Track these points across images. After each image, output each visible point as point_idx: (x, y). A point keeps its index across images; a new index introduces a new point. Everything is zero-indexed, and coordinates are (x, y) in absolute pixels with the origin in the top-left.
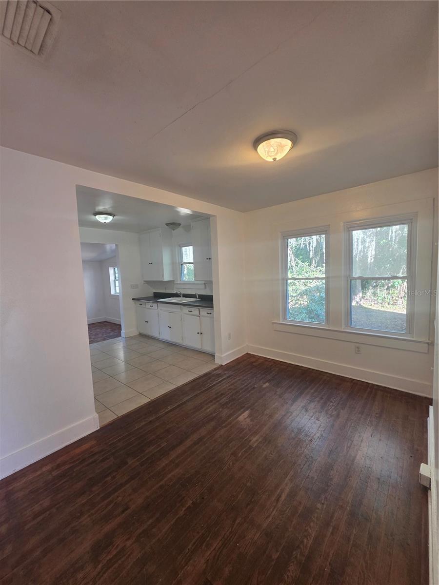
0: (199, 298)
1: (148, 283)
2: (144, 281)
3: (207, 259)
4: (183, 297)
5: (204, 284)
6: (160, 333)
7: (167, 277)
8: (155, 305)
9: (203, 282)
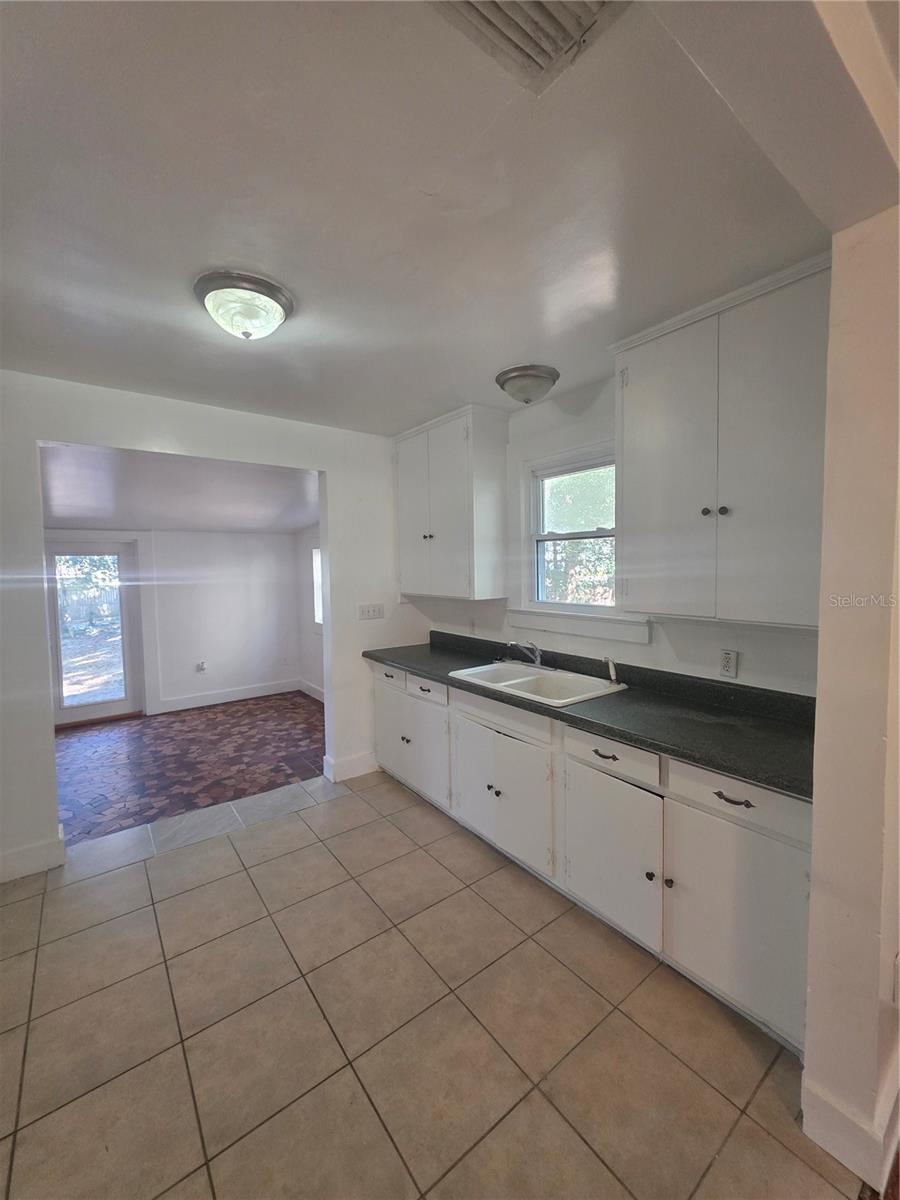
0: (618, 681)
1: (415, 600)
2: (404, 595)
3: (706, 512)
4: (542, 663)
5: (650, 624)
6: (450, 795)
7: (483, 588)
8: (438, 691)
9: (643, 618)
